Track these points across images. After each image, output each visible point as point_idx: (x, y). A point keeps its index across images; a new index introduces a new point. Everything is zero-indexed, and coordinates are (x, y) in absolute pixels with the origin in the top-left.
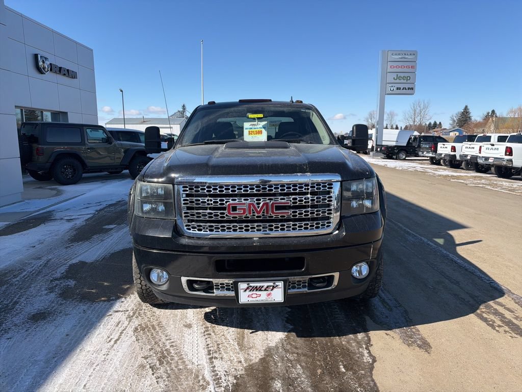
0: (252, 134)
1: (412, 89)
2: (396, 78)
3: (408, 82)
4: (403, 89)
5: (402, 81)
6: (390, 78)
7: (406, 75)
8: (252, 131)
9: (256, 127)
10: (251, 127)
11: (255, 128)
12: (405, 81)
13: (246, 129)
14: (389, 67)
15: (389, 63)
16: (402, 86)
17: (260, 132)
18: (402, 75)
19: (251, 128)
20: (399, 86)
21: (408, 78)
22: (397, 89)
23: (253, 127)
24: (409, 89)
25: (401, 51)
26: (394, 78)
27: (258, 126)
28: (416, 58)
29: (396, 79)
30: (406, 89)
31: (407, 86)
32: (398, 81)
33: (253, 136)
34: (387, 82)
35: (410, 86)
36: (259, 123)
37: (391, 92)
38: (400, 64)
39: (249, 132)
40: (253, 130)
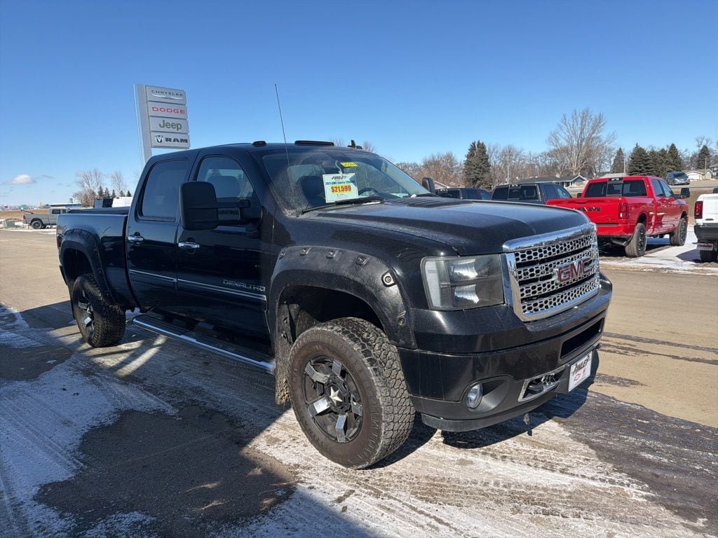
0: (336, 191)
1: (186, 141)
2: (162, 125)
3: (180, 131)
4: (174, 141)
5: (171, 130)
6: (154, 124)
7: (176, 122)
8: (336, 187)
9: (341, 181)
10: (334, 180)
11: (340, 183)
12: (175, 130)
13: (327, 183)
14: (150, 109)
15: (149, 103)
16: (172, 137)
17: (348, 188)
18: (171, 121)
19: (334, 183)
20: (169, 136)
21: (178, 126)
22: (167, 140)
23: (337, 180)
24: (182, 140)
25: (163, 88)
26: (160, 125)
27: (344, 180)
28: (185, 99)
29: (163, 127)
30: (178, 141)
31: (179, 137)
32: (165, 129)
33: (339, 193)
34: (151, 129)
35: (184, 137)
36: (344, 175)
37: (159, 144)
38: (166, 106)
39: (332, 188)
40: (337, 185)
